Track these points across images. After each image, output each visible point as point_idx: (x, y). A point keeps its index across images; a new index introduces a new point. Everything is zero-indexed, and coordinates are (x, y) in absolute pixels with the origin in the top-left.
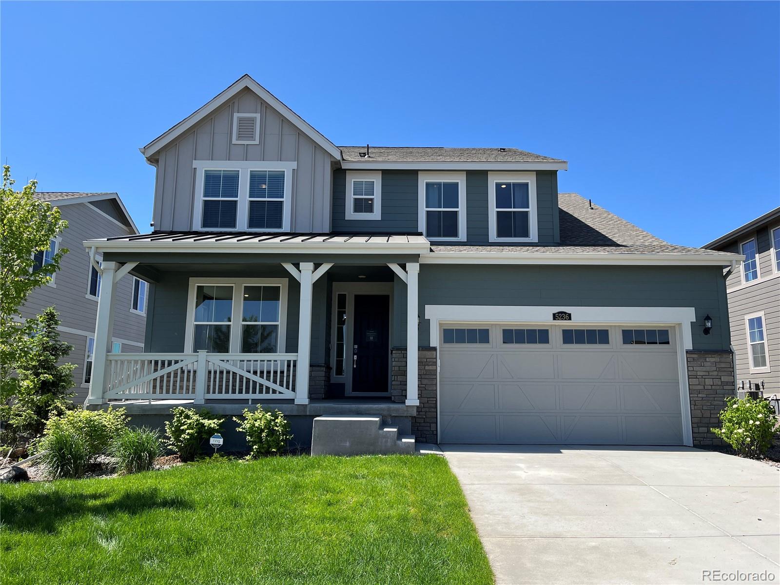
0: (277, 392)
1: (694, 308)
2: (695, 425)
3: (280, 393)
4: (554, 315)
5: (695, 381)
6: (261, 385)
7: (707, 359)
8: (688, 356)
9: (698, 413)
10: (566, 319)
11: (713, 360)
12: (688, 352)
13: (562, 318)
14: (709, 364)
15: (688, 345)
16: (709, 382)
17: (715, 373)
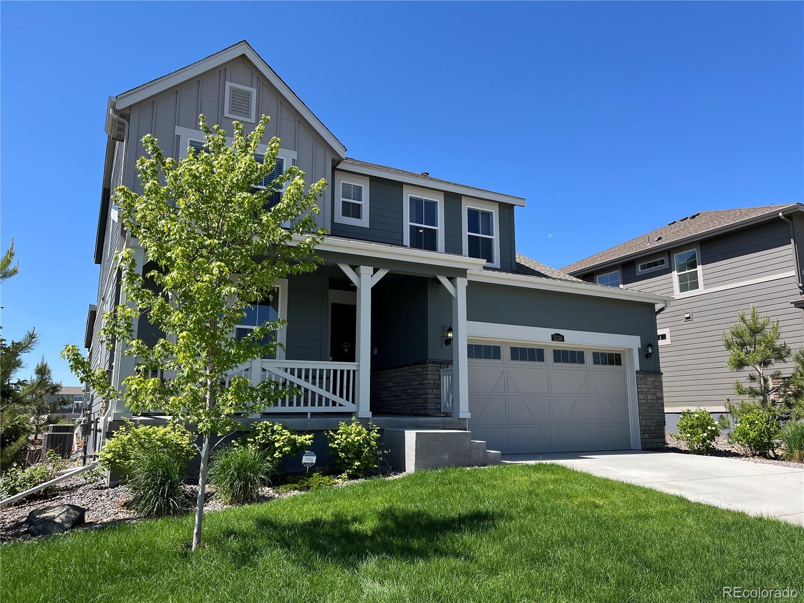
0: (338, 405)
1: (639, 337)
2: (642, 433)
3: (340, 405)
4: (552, 336)
5: (641, 396)
6: (320, 397)
7: (648, 379)
8: (638, 375)
9: (644, 422)
10: (560, 341)
11: (651, 379)
12: (637, 372)
13: (558, 340)
14: (649, 383)
15: (637, 368)
16: (649, 397)
17: (653, 390)
